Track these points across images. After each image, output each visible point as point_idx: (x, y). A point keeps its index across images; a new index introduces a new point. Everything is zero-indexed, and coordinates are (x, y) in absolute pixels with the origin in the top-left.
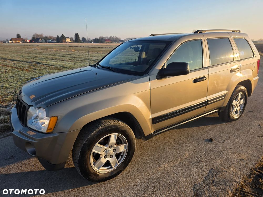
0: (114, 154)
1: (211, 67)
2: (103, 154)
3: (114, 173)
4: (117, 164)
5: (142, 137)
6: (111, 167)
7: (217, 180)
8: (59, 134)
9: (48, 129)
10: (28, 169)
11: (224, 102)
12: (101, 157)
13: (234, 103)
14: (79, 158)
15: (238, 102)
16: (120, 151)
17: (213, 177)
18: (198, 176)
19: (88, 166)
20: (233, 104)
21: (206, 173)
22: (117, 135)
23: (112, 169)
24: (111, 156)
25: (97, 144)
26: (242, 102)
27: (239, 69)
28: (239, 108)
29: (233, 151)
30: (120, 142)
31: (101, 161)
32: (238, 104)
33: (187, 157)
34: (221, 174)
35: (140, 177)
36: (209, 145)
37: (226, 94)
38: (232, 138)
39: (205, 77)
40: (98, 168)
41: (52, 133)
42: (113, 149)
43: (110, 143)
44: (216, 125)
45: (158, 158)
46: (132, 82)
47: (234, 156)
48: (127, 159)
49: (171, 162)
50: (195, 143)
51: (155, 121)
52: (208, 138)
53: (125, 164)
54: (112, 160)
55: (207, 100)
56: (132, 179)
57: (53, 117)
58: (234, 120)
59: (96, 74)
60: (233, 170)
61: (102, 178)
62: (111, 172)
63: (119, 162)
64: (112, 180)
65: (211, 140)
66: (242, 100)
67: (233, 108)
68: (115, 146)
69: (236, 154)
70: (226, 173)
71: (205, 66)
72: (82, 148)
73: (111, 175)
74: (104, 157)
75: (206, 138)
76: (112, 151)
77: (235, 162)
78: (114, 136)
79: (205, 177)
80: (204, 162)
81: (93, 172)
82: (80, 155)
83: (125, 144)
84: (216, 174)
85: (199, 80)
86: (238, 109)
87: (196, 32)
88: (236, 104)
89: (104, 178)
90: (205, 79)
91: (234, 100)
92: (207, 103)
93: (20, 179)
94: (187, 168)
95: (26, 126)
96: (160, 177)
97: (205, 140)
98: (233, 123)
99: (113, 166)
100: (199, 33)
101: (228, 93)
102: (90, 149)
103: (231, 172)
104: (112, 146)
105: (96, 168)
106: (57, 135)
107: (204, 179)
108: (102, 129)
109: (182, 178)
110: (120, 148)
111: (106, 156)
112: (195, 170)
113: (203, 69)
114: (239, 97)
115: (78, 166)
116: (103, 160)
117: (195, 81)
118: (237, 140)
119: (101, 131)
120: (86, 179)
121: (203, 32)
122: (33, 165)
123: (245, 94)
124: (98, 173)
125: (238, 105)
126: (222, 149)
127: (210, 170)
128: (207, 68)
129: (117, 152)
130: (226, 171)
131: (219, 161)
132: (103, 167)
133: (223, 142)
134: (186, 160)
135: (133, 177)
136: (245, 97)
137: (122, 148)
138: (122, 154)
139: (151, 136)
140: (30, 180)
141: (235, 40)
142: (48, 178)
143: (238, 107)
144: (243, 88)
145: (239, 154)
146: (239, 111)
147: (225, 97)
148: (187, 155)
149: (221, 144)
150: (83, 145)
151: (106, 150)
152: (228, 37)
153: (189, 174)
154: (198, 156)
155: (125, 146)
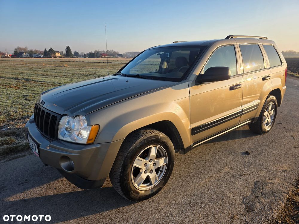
0: (154, 169)
1: (245, 74)
2: (144, 168)
3: (154, 190)
4: (156, 180)
5: (179, 151)
6: (151, 184)
7: (265, 192)
8: (100, 145)
9: (89, 139)
10: (51, 193)
11: (257, 112)
12: (142, 172)
13: (266, 113)
14: (121, 172)
15: (268, 112)
16: (160, 165)
17: (260, 189)
18: (245, 190)
19: (129, 182)
20: (264, 115)
21: (252, 186)
22: (157, 147)
23: (152, 186)
24: (151, 172)
25: (138, 158)
26: (272, 113)
27: (270, 76)
28: (270, 118)
29: (273, 162)
30: (159, 156)
31: (141, 177)
32: (269, 114)
33: (227, 171)
34: (268, 185)
35: (182, 194)
36: (247, 158)
37: (259, 104)
38: (269, 150)
39: (241, 85)
40: (139, 185)
41: (93, 144)
42: (153, 162)
43: (150, 156)
44: (248, 138)
45: (196, 174)
46: (172, 88)
47: (275, 168)
48: (167, 175)
49: (212, 177)
50: (231, 156)
51: (194, 131)
52: (244, 151)
53: (165, 179)
54: (152, 176)
55: (242, 109)
56: (174, 197)
57: (94, 125)
58: (266, 132)
59: (127, 81)
60: (278, 181)
61: (143, 196)
62: (152, 189)
63: (158, 178)
64: (151, 198)
65: (247, 153)
66: (272, 111)
67: (265, 119)
68: (155, 160)
69: (277, 166)
70: (272, 184)
71: (239, 73)
72: (124, 161)
73: (152, 193)
74: (144, 173)
75: (242, 151)
76: (152, 165)
77: (279, 174)
78: (154, 147)
79: (252, 190)
80: (246, 175)
81: (134, 189)
82: (121, 169)
83: (165, 158)
84: (262, 186)
85: (235, 87)
86: (269, 120)
87: (228, 37)
88: (267, 115)
89: (144, 196)
90: (240, 86)
91: (266, 111)
92: (242, 113)
93: (43, 204)
94: (230, 182)
95: (57, 139)
96: (204, 192)
97: (241, 153)
98: (265, 135)
99: (153, 183)
100: (230, 38)
101: (261, 102)
102: (132, 162)
103: (278, 184)
104: (152, 159)
105: (136, 185)
106: (99, 146)
107: (251, 191)
108: (144, 140)
109: (228, 192)
110: (160, 161)
111: (146, 170)
112: (239, 183)
113: (237, 76)
114: (270, 108)
115: (119, 183)
116: (144, 176)
117: (232, 88)
118: (273, 152)
119: (143, 141)
120: (127, 197)
121: (234, 38)
122: (55, 189)
123: (275, 104)
124: (139, 191)
125: (269, 116)
126: (261, 161)
127: (255, 183)
128: (241, 75)
129: (157, 166)
130: (272, 183)
131: (262, 173)
132: (143, 183)
133: (260, 154)
134: (227, 173)
135: (174, 194)
136: (275, 108)
137: (162, 162)
138: (161, 169)
139: (190, 148)
140: (56, 205)
141: (264, 46)
142: (78, 201)
143: (268, 118)
144: (273, 97)
145: (280, 166)
146: (270, 122)
147: (258, 106)
148: (226, 168)
149: (258, 156)
150: (125, 157)
151: (146, 164)
152: (258, 43)
153: (234, 187)
154: (239, 169)
155: (165, 159)
